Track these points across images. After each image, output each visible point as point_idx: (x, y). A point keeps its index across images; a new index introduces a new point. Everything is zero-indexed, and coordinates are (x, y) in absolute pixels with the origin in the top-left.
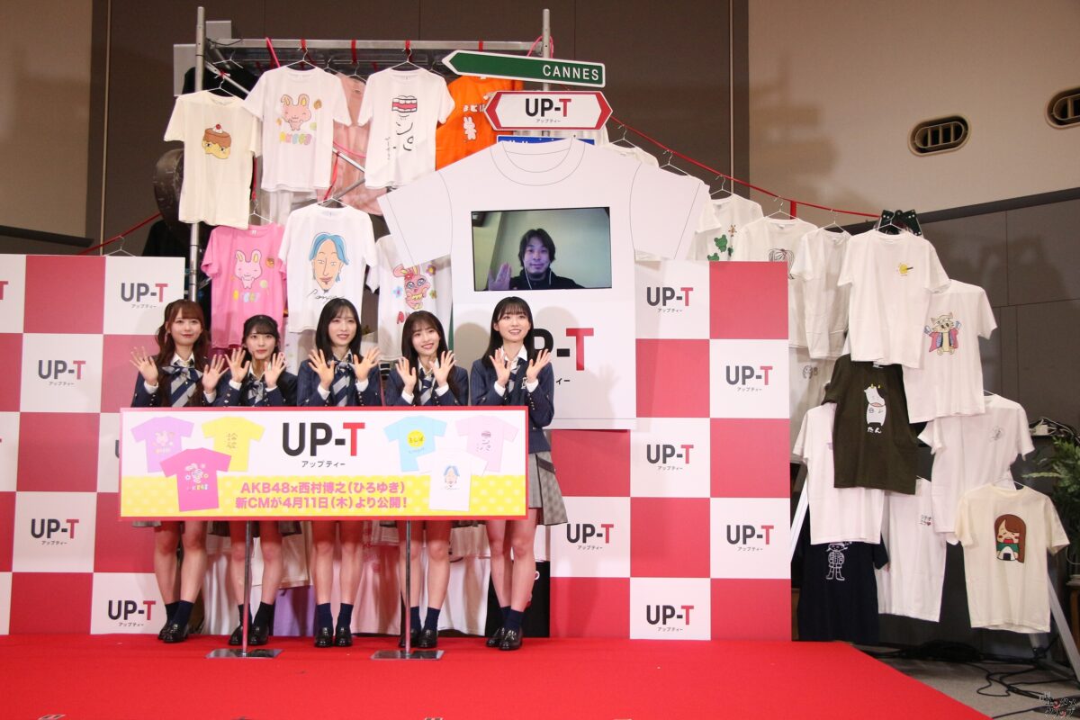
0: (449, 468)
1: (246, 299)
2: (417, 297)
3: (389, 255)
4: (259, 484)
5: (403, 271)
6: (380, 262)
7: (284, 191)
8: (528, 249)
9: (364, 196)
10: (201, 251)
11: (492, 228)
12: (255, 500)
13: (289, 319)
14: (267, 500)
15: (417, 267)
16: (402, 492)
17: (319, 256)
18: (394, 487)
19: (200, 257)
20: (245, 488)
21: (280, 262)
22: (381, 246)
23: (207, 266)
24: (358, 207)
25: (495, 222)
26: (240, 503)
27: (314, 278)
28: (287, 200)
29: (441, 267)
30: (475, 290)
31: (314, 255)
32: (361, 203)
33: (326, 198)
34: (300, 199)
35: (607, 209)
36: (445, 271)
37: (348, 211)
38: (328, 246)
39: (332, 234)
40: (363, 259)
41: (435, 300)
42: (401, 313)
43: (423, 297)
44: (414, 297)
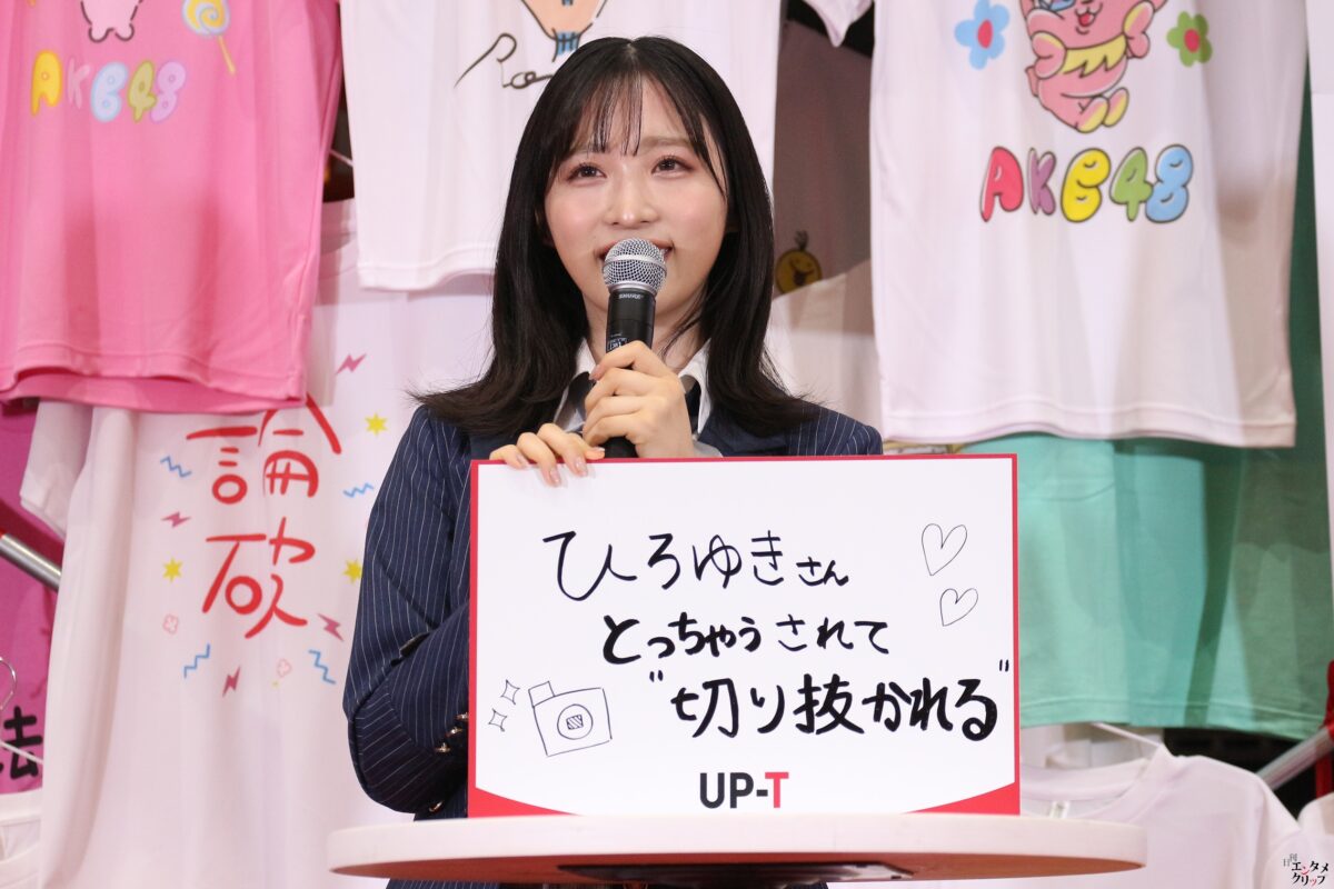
1: (106, 106)
2: (1093, 58)
41: (1197, 65)
42: (1001, 157)
43: (1129, 54)
44: (1074, 59)
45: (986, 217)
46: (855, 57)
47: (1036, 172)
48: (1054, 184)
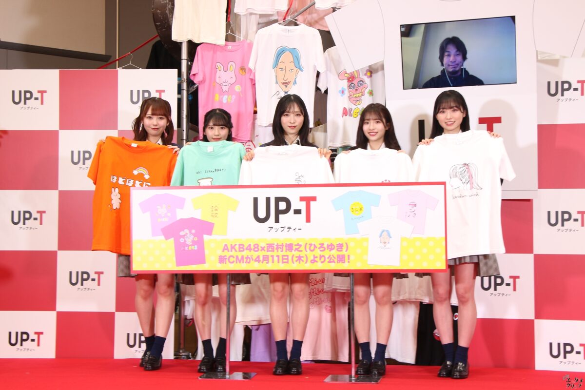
0: (383, 231)
1: (225, 101)
2: (357, 95)
3: (335, 63)
4: (235, 245)
5: (346, 75)
6: (328, 69)
7: (251, 14)
8: (446, 54)
9: (315, 16)
10: (189, 63)
11: (417, 38)
12: (233, 257)
13: (258, 115)
14: (242, 257)
15: (358, 72)
16: (346, 251)
17: (280, 65)
18: (340, 246)
19: (189, 68)
20: (225, 248)
21: (250, 70)
22: (329, 55)
23: (194, 75)
24: (310, 24)
25: (420, 32)
26: (222, 259)
27: (277, 83)
28: (254, 20)
29: (377, 71)
30: (404, 89)
31: (276, 64)
32: (313, 21)
33: (285, 19)
34: (264, 20)
35: (513, 18)
36: (380, 73)
37: (302, 28)
38: (287, 57)
39: (290, 47)
40: (315, 67)
41: (371, 97)
42: (345, 109)
43: (362, 95)
44: (355, 96)
45: (343, 117)
46: (325, 94)
47: (349, 111)
48: (352, 113)
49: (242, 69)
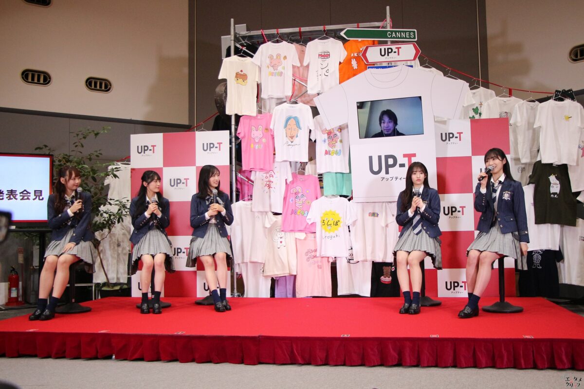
1: (257, 148)
3: (319, 125)
5: (326, 131)
6: (316, 128)
7: (272, 98)
9: (307, 98)
10: (236, 127)
11: (367, 109)
13: (276, 155)
15: (333, 129)
17: (288, 126)
19: (236, 130)
21: (271, 130)
22: (316, 120)
23: (239, 133)
24: (304, 103)
25: (368, 106)
27: (286, 137)
28: (274, 102)
29: (344, 128)
30: (360, 138)
31: (286, 126)
32: (306, 101)
33: (290, 100)
34: (279, 101)
35: (420, 97)
36: (346, 130)
37: (300, 105)
38: (292, 122)
39: (294, 116)
40: (308, 127)
41: (341, 143)
42: (326, 151)
43: (336, 142)
44: (332, 143)
45: (325, 155)
46: (315, 143)
48: (330, 153)
49: (266, 129)
